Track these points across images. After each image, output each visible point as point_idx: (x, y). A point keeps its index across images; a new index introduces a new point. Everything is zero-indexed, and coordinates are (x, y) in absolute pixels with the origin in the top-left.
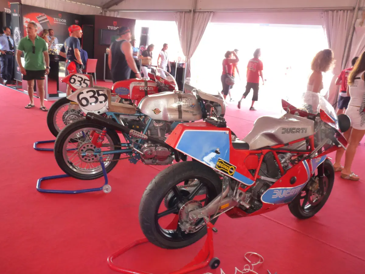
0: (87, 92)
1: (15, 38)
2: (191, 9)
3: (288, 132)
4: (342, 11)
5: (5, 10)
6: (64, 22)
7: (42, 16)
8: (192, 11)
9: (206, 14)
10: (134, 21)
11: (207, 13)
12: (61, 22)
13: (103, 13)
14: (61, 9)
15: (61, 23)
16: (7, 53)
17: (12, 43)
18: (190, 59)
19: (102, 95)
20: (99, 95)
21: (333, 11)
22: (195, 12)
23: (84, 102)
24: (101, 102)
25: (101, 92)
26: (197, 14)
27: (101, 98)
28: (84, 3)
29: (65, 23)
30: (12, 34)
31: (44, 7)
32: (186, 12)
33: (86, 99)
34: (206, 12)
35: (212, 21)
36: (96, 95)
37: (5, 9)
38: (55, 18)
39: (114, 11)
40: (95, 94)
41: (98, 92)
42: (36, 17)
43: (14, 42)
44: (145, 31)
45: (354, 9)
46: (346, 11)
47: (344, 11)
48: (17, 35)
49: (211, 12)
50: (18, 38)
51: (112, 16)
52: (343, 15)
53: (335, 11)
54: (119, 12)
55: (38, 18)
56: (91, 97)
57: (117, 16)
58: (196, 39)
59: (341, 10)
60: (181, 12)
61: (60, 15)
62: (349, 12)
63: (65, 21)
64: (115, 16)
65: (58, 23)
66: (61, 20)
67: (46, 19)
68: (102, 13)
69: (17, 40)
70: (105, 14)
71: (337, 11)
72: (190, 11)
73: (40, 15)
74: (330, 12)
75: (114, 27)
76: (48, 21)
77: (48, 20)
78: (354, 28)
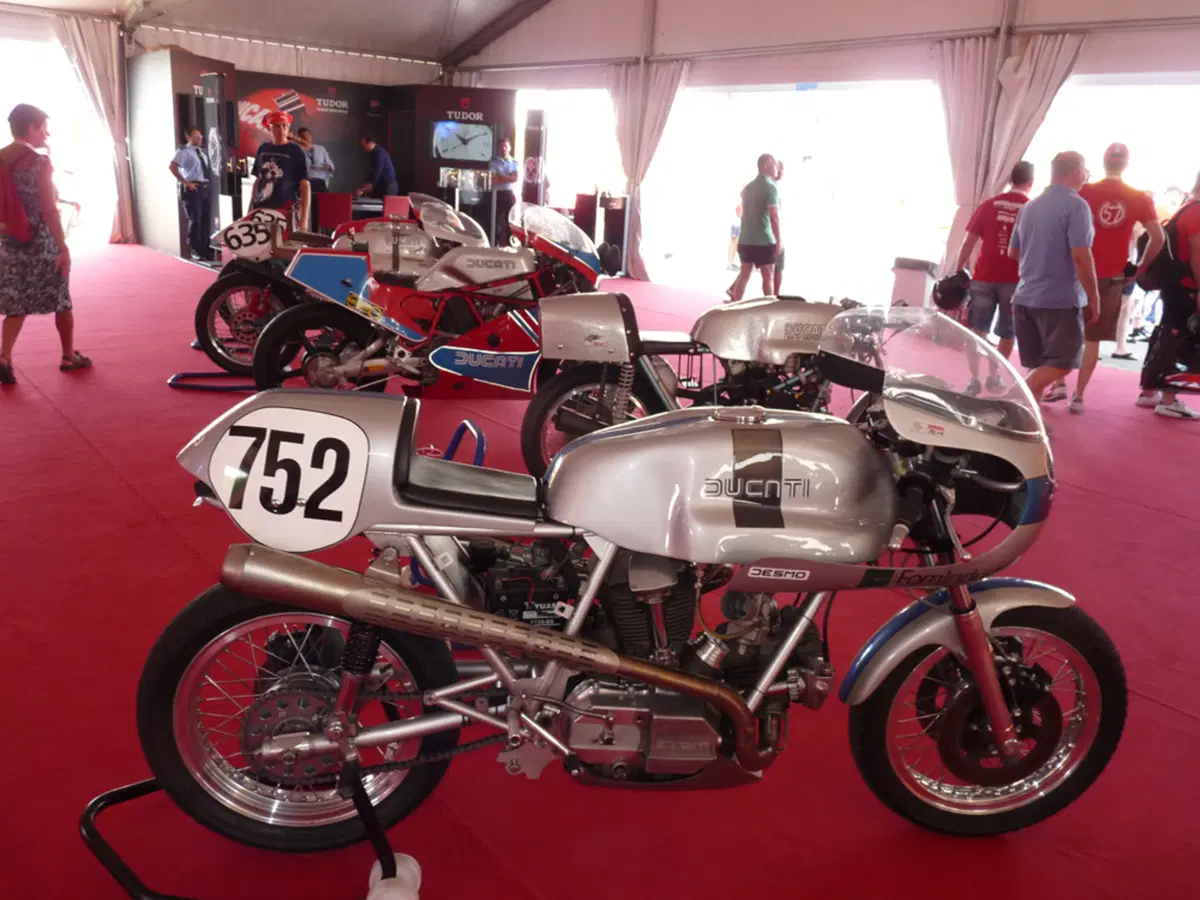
0: (240, 227)
1: (211, 152)
2: (638, 56)
3: (478, 266)
4: (973, 40)
5: (193, 90)
6: (341, 108)
7: (285, 98)
8: (642, 61)
9: (673, 66)
10: (512, 93)
11: (675, 62)
12: (335, 108)
13: (446, 78)
14: (337, 76)
15: (335, 111)
16: (200, 184)
17: (206, 163)
18: (638, 185)
19: (262, 231)
20: (258, 231)
21: (952, 40)
22: (647, 62)
23: (234, 243)
24: (260, 243)
25: (261, 227)
26: (654, 66)
27: (261, 237)
28: (394, 55)
29: (345, 109)
30: (204, 143)
31: (293, 73)
32: (628, 64)
33: (236, 237)
34: (672, 61)
35: (688, 83)
36: (253, 232)
37: (196, 87)
38: (319, 100)
39: (470, 70)
40: (251, 230)
41: (256, 227)
42: (275, 100)
43: (209, 161)
44: (536, 119)
45: (998, 30)
46: (981, 39)
47: (977, 38)
48: (214, 145)
49: (684, 60)
50: (215, 152)
51: (465, 84)
52: (976, 50)
53: (958, 42)
54: (481, 73)
55: (279, 101)
56: (245, 235)
57: (476, 84)
58: (653, 131)
59: (969, 38)
60: (618, 63)
61: (331, 90)
62: (988, 40)
63: (344, 104)
64: (473, 86)
65: (327, 110)
66: (336, 103)
67: (299, 102)
68: (441, 78)
69: (214, 156)
70: (451, 80)
71: (963, 40)
72: (637, 61)
73: (283, 95)
74: (947, 45)
75: (463, 114)
76: (303, 108)
77: (303, 105)
78: (1000, 87)
